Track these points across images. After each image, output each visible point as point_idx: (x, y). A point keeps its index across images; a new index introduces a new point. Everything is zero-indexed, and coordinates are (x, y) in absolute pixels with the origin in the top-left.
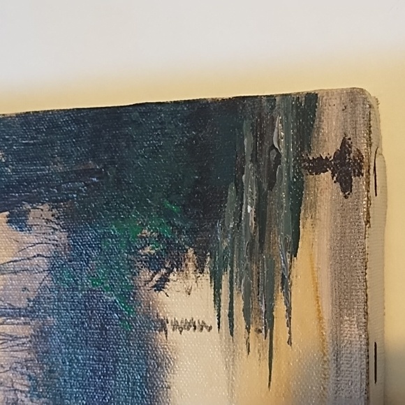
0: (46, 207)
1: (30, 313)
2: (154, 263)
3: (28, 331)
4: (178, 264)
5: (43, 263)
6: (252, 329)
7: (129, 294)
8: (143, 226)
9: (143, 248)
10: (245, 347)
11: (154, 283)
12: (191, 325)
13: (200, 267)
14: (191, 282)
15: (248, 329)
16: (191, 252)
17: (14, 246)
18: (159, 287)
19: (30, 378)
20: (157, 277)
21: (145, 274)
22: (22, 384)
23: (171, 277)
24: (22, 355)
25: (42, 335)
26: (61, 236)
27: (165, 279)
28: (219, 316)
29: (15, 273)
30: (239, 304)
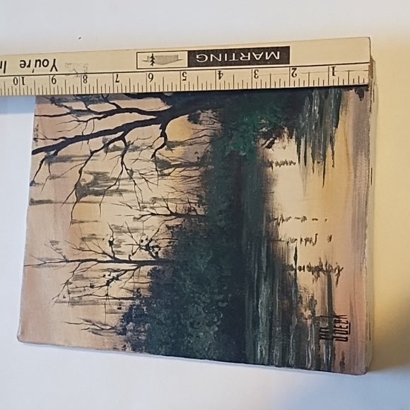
0: (210, 111)
1: (199, 164)
2: (266, 136)
3: (197, 173)
4: (280, 136)
5: (207, 139)
6: (316, 162)
7: (253, 151)
8: (262, 119)
9: (262, 128)
10: (312, 170)
11: (266, 145)
12: (285, 163)
13: (290, 136)
14: (286, 143)
15: (313, 162)
16: (286, 130)
17: (192, 131)
18: (269, 147)
19: (198, 196)
20: (268, 142)
21: (262, 141)
22: (194, 199)
23: (276, 141)
24: (195, 185)
25: (205, 175)
26: (218, 125)
27: (272, 143)
28: (299, 158)
29: (191, 145)
30: (309, 151)
